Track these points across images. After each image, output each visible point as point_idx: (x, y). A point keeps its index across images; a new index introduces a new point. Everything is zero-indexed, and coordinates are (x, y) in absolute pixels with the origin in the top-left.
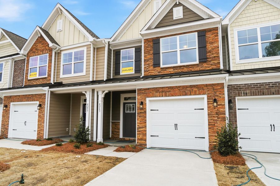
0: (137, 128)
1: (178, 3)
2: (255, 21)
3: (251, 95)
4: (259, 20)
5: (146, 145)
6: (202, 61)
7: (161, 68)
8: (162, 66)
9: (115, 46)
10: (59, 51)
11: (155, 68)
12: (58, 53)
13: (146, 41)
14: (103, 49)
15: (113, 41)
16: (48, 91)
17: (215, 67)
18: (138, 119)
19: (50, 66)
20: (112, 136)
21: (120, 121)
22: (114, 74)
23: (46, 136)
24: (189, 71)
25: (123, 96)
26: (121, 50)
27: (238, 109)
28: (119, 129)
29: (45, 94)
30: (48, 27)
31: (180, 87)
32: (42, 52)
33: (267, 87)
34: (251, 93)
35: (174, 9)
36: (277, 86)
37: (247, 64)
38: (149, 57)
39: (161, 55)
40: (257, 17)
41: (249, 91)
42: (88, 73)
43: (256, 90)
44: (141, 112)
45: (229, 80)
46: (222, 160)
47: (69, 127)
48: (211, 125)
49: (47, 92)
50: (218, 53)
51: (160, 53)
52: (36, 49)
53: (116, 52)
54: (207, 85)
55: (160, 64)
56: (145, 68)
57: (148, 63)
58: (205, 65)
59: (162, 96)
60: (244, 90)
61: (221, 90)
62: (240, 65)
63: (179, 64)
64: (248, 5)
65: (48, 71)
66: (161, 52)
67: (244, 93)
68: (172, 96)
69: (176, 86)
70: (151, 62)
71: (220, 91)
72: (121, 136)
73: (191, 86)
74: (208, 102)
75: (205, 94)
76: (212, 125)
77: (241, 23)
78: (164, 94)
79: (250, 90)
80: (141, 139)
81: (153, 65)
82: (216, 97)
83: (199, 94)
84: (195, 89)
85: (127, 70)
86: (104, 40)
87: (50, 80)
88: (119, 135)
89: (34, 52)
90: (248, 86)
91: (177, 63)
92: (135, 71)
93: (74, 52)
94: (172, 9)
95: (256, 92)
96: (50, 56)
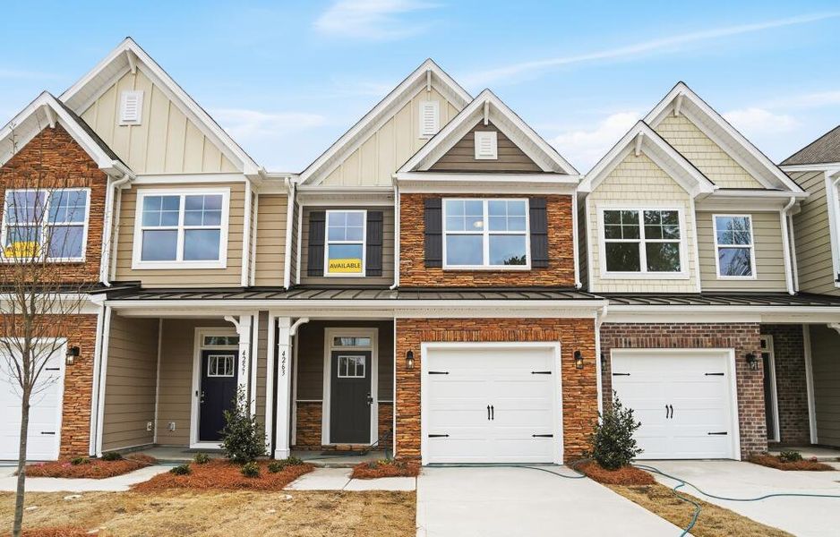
0: (397, 417)
1: (486, 123)
2: (634, 196)
3: (638, 347)
4: (641, 196)
5: (420, 459)
6: (538, 264)
7: (445, 272)
8: (446, 266)
9: (311, 198)
10: (129, 187)
11: (429, 270)
12: (124, 192)
13: (406, 198)
14: (280, 202)
15: (306, 183)
16: (105, 307)
17: (565, 281)
18: (398, 395)
19: (96, 229)
20: (297, 439)
21: (324, 401)
22: (306, 273)
23: (96, 448)
24: (511, 284)
25: (330, 334)
26: (327, 211)
27: (614, 374)
28: (320, 422)
29: (95, 316)
30: (84, 103)
31: (502, 320)
32: (63, 178)
33: (665, 332)
34: (638, 343)
35: (477, 134)
36: (681, 332)
37: (621, 282)
38: (413, 239)
39: (444, 238)
40: (638, 188)
41: (635, 338)
42: (233, 262)
43: (647, 336)
44: (406, 378)
45: (609, 313)
46: (615, 478)
47: (153, 420)
48: (569, 409)
49: (100, 312)
50: (572, 253)
51: (441, 234)
52: (38, 168)
53: (312, 214)
54: (561, 321)
55: (441, 261)
56: (402, 265)
57: (410, 254)
58: (544, 275)
59: (462, 340)
60: (626, 336)
61: (589, 333)
62: (607, 282)
63: (486, 265)
64: (624, 162)
65: (88, 242)
66: (445, 232)
67: (626, 342)
68: (485, 340)
69: (495, 319)
70: (420, 254)
71: (588, 336)
72: (326, 440)
73: (528, 321)
74: (562, 357)
75: (556, 340)
76: (570, 407)
77: (609, 195)
78: (465, 336)
79: (637, 336)
80: (408, 445)
81: (425, 261)
82: (578, 348)
83: (546, 340)
84: (536, 328)
85: (344, 265)
86: (289, 178)
87: (97, 272)
88: (320, 436)
89: (27, 175)
90: (633, 328)
91: (482, 264)
92: (367, 270)
93: (187, 197)
94: (472, 132)
95: (646, 340)
96: (99, 197)
